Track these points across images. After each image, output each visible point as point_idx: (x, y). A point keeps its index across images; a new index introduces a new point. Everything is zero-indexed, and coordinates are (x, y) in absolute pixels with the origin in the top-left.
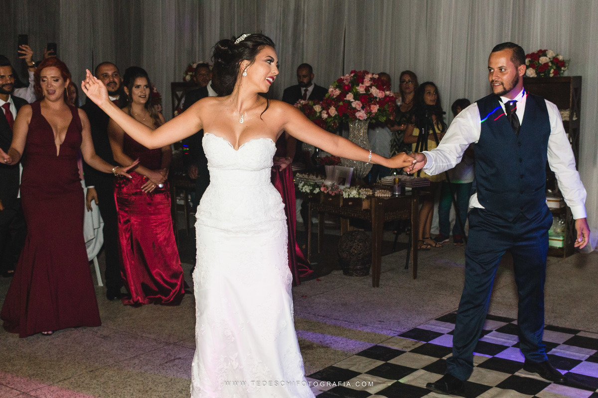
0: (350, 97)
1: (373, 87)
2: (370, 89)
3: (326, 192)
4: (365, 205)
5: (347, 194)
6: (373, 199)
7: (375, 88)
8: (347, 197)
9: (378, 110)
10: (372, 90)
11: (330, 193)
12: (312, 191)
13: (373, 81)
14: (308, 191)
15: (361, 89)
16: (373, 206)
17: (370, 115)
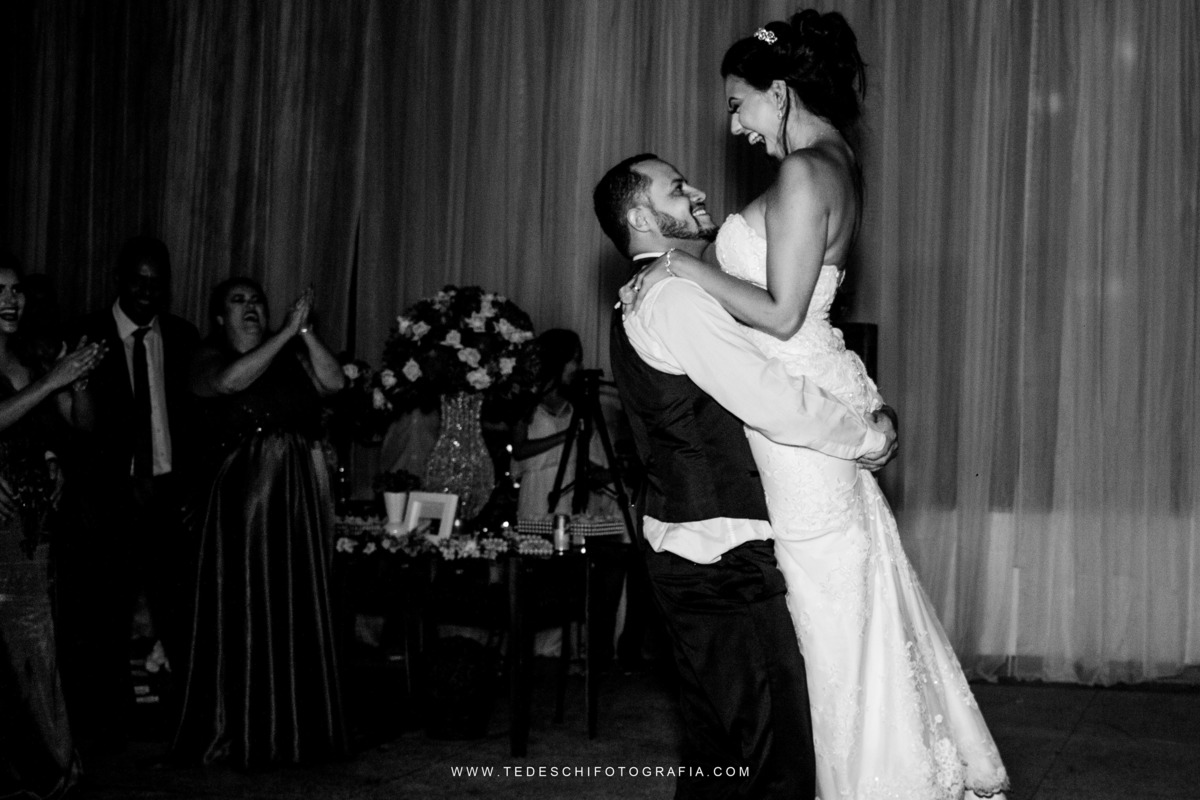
0: (453, 338)
1: (502, 320)
2: (495, 323)
3: (393, 550)
4: (494, 575)
5: (452, 550)
6: (512, 560)
7: (505, 321)
8: (452, 557)
9: (514, 368)
10: (501, 325)
11: (407, 551)
12: (358, 549)
13: (500, 309)
14: (350, 550)
15: (476, 323)
16: (512, 578)
17: (497, 379)
